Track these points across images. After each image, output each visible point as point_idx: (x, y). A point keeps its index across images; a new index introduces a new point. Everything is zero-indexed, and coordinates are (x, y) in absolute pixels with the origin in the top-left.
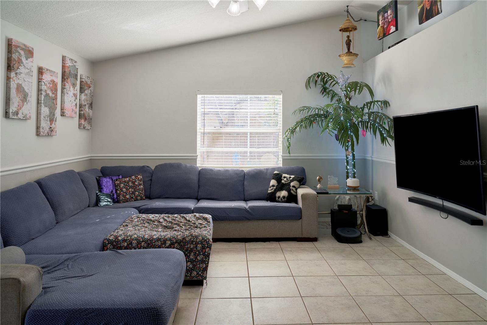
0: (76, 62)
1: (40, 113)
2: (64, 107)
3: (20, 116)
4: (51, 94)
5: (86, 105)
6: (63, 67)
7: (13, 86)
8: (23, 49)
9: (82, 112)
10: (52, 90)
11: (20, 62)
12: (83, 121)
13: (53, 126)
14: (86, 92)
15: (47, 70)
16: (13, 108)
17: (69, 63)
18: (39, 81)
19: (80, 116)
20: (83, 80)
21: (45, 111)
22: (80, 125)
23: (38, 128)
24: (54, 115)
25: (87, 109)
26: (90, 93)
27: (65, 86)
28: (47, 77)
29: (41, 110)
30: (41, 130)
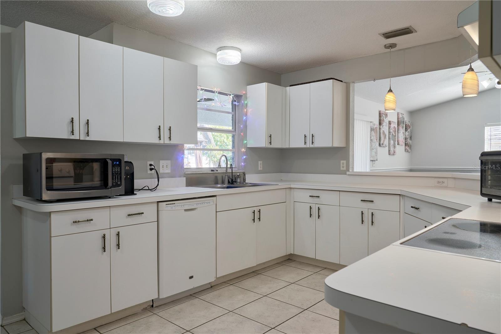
0: (403, 114)
1: (390, 143)
2: (399, 140)
3: (384, 145)
4: (394, 134)
5: (408, 138)
6: (398, 118)
7: (382, 132)
8: (384, 114)
9: (407, 142)
10: (394, 132)
11: (383, 120)
12: (407, 147)
13: (395, 150)
14: (408, 130)
15: (392, 122)
16: (382, 142)
17: (400, 116)
18: (389, 128)
19: (406, 145)
20: (407, 124)
21: (392, 142)
22: (406, 149)
23: (389, 151)
24: (395, 144)
25: (409, 140)
26: (410, 131)
27: (399, 128)
28: (392, 126)
29: (390, 142)
30: (391, 152)
